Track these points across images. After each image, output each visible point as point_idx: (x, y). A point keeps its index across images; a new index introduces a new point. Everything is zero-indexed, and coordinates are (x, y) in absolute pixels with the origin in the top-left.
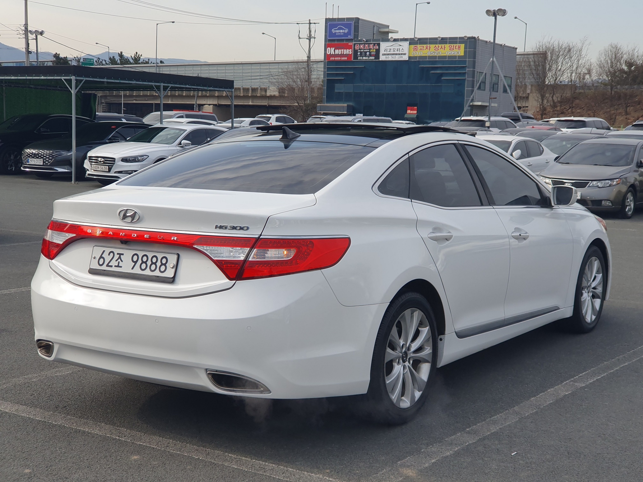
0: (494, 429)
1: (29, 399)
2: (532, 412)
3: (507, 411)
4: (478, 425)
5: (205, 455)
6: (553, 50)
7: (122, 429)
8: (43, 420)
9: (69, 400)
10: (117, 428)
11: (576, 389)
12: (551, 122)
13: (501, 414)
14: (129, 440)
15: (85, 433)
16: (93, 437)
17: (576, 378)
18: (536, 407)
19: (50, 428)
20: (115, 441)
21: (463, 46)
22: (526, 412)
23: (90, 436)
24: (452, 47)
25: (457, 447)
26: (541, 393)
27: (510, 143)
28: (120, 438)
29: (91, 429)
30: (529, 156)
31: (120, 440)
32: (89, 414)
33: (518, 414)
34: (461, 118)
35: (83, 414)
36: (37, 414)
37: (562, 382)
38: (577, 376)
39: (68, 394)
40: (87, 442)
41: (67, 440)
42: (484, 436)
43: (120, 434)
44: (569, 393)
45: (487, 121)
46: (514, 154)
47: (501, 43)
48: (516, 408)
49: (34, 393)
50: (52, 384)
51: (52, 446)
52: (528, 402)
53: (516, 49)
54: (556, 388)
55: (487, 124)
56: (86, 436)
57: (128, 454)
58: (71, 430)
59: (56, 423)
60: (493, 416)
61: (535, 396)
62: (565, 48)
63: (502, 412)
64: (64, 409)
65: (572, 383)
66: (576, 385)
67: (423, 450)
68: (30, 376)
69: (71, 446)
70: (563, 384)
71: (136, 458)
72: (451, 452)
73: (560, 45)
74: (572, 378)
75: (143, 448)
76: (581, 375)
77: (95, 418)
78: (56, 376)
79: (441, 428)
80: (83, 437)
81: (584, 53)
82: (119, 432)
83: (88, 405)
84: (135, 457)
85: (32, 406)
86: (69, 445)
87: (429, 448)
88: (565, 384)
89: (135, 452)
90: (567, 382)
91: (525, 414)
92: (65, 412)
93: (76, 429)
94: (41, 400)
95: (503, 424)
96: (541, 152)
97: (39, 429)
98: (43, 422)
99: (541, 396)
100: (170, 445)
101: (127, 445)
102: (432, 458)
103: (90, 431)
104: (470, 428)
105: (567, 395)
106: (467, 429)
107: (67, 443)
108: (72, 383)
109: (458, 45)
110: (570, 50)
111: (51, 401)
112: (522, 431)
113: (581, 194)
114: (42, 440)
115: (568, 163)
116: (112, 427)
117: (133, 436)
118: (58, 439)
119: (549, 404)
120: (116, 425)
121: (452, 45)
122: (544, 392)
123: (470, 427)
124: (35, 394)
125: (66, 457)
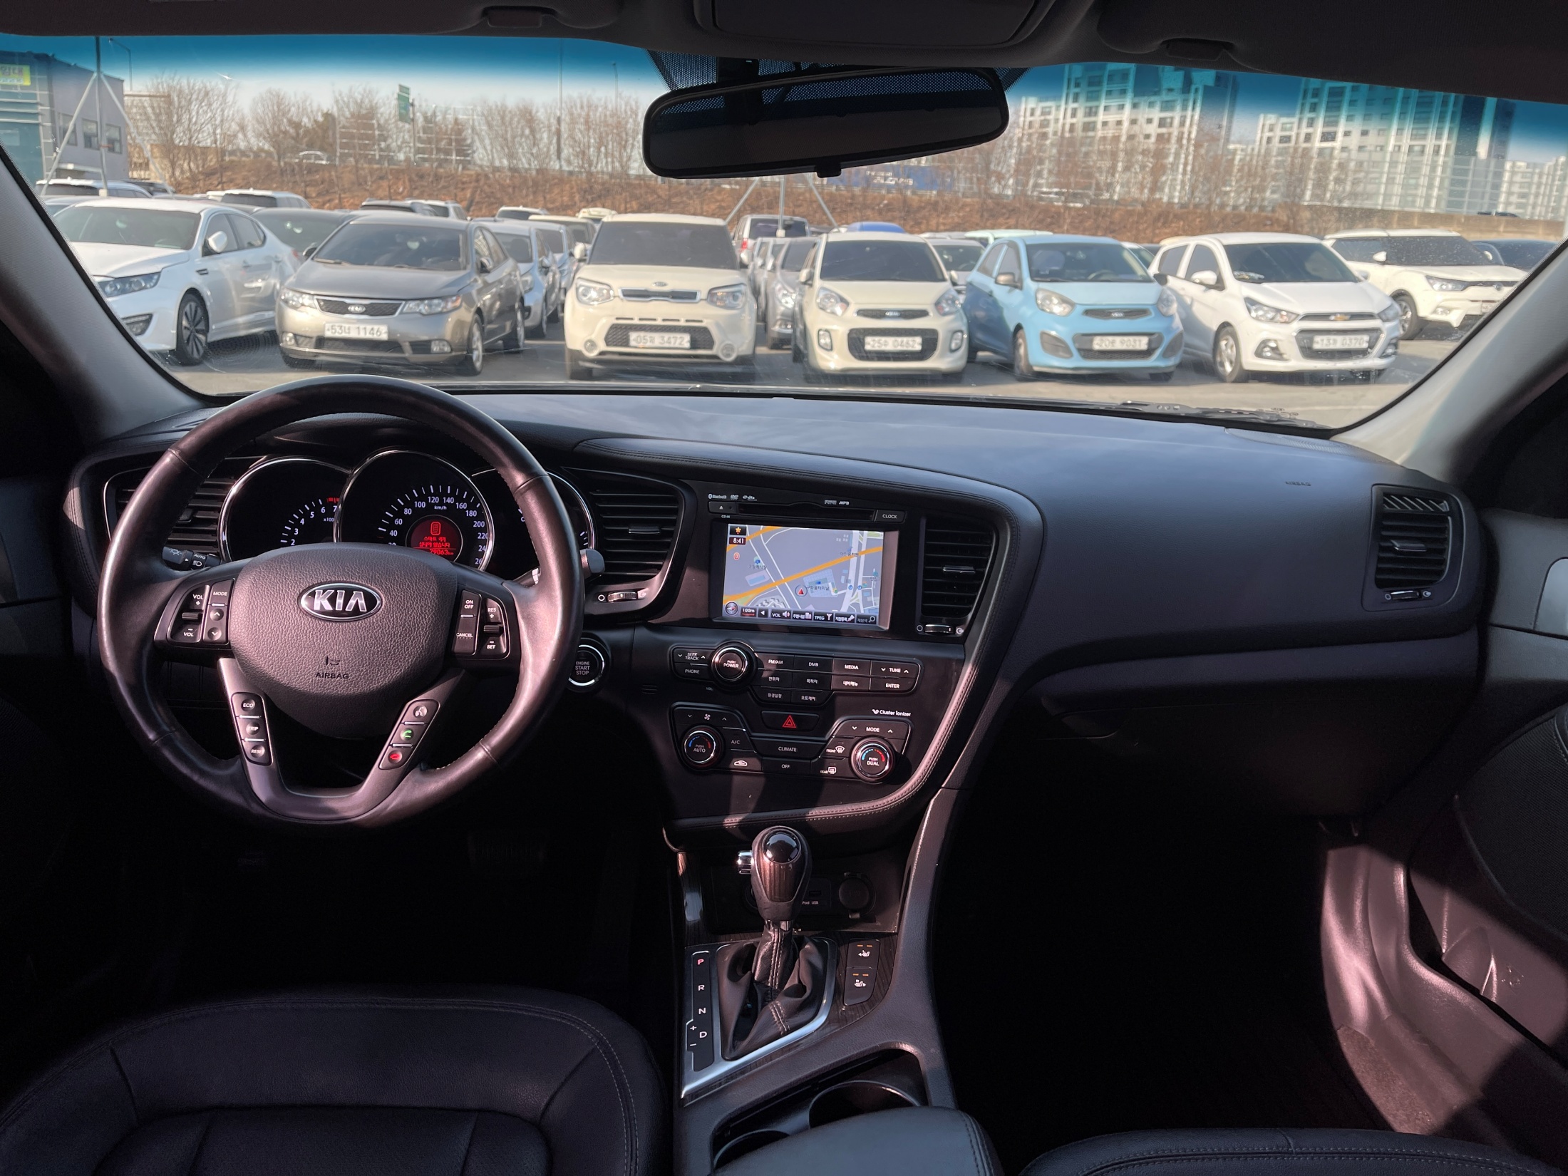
45: (101, 189)
46: (212, 241)
55: (103, 193)
96: (263, 240)
113: (388, 329)
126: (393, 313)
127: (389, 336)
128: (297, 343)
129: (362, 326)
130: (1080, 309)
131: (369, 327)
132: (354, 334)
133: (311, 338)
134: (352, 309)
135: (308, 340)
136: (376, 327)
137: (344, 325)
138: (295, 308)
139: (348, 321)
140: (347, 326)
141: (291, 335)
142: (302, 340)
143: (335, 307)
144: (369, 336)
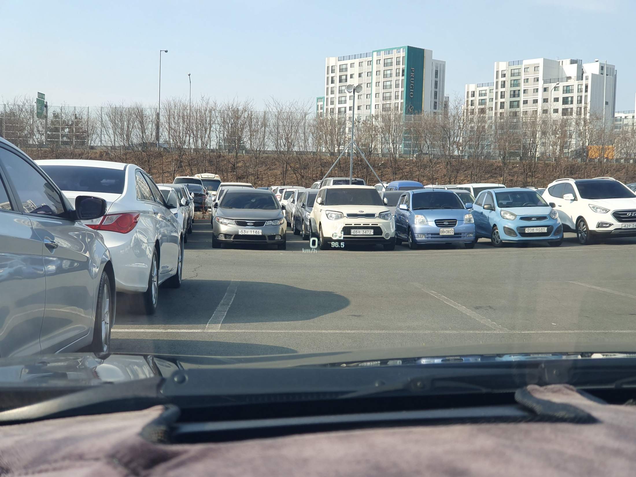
113: (262, 231)
126: (263, 225)
127: (262, 234)
128: (225, 238)
129: (252, 230)
130: (519, 217)
131: (255, 231)
132: (250, 233)
134: (249, 224)
135: (230, 236)
137: (246, 230)
138: (224, 224)
141: (222, 235)
142: (227, 236)
143: (242, 223)
144: (255, 234)
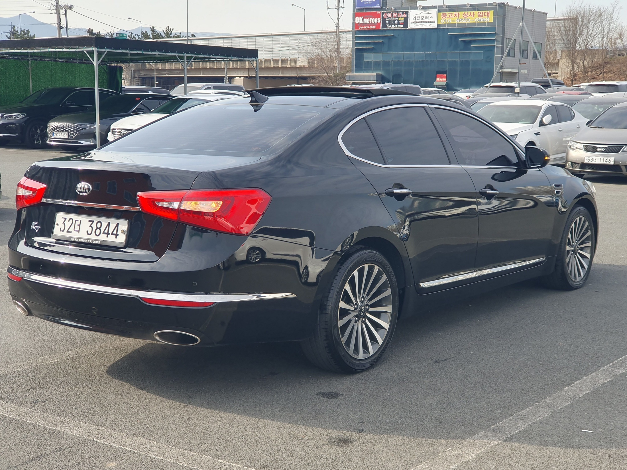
0: (522, 426)
1: (7, 393)
2: (566, 405)
3: (538, 403)
4: (505, 420)
5: (191, 461)
6: (584, 15)
7: (103, 428)
8: (16, 418)
9: (51, 393)
10: (97, 427)
11: (616, 376)
12: (582, 87)
13: (531, 407)
14: (108, 442)
15: (60, 434)
16: (69, 439)
17: (615, 363)
18: (570, 398)
19: (22, 428)
20: (92, 444)
21: (492, 12)
22: (560, 404)
23: (65, 438)
24: (481, 14)
25: (480, 449)
26: (576, 381)
27: (540, 108)
28: (98, 440)
29: (67, 429)
30: (559, 121)
31: (97, 442)
32: (69, 411)
33: (551, 407)
34: (490, 84)
35: (63, 410)
36: (12, 410)
37: (599, 367)
38: (617, 360)
39: (50, 386)
40: (60, 445)
41: (39, 443)
42: (511, 435)
43: (99, 435)
44: (608, 381)
45: (517, 87)
46: (545, 119)
47: (531, 9)
48: (548, 400)
49: (13, 385)
50: (35, 374)
51: (21, 450)
52: (561, 392)
53: (546, 14)
54: (592, 375)
55: (517, 90)
56: (61, 438)
57: (103, 460)
58: (45, 431)
59: (29, 422)
60: (521, 410)
61: (569, 385)
62: (596, 12)
63: (533, 405)
64: (43, 404)
65: (610, 369)
66: (616, 371)
67: (440, 454)
68: (14, 365)
69: (41, 450)
70: (601, 370)
71: (113, 465)
72: (473, 455)
73: (591, 10)
74: (611, 363)
75: (122, 453)
76: (620, 359)
77: (75, 415)
78: (42, 365)
79: (462, 425)
80: (57, 439)
81: (615, 16)
82: (98, 433)
83: (70, 399)
84: (111, 464)
85: (8, 401)
86: (40, 449)
87: (448, 450)
88: (603, 370)
89: (112, 457)
90: (605, 367)
91: (558, 407)
92: (44, 407)
93: (51, 429)
94: (19, 393)
95: (533, 420)
96: (572, 116)
97: (10, 429)
98: (17, 420)
99: (576, 384)
100: (153, 449)
101: (105, 448)
102: (451, 463)
103: (66, 432)
104: (496, 425)
105: (605, 383)
106: (492, 426)
107: (38, 446)
108: (57, 373)
109: (487, 11)
110: (601, 15)
111: (30, 395)
112: (555, 429)
113: (615, 159)
114: (11, 442)
115: (601, 128)
116: (92, 426)
117: (113, 437)
118: (28, 441)
119: (585, 394)
120: (97, 424)
121: (481, 12)
122: (579, 379)
123: (495, 423)
124: (15, 387)
125: (34, 464)
126: (619, 152)
127: (614, 163)
128: (573, 167)
129: (602, 158)
131: (605, 158)
132: (598, 162)
133: (578, 164)
134: (599, 149)
135: (577, 165)
136: (608, 159)
137: (593, 158)
138: (573, 149)
139: (596, 156)
140: (595, 158)
141: (570, 163)
142: (574, 164)
143: (591, 149)
144: (605, 163)
